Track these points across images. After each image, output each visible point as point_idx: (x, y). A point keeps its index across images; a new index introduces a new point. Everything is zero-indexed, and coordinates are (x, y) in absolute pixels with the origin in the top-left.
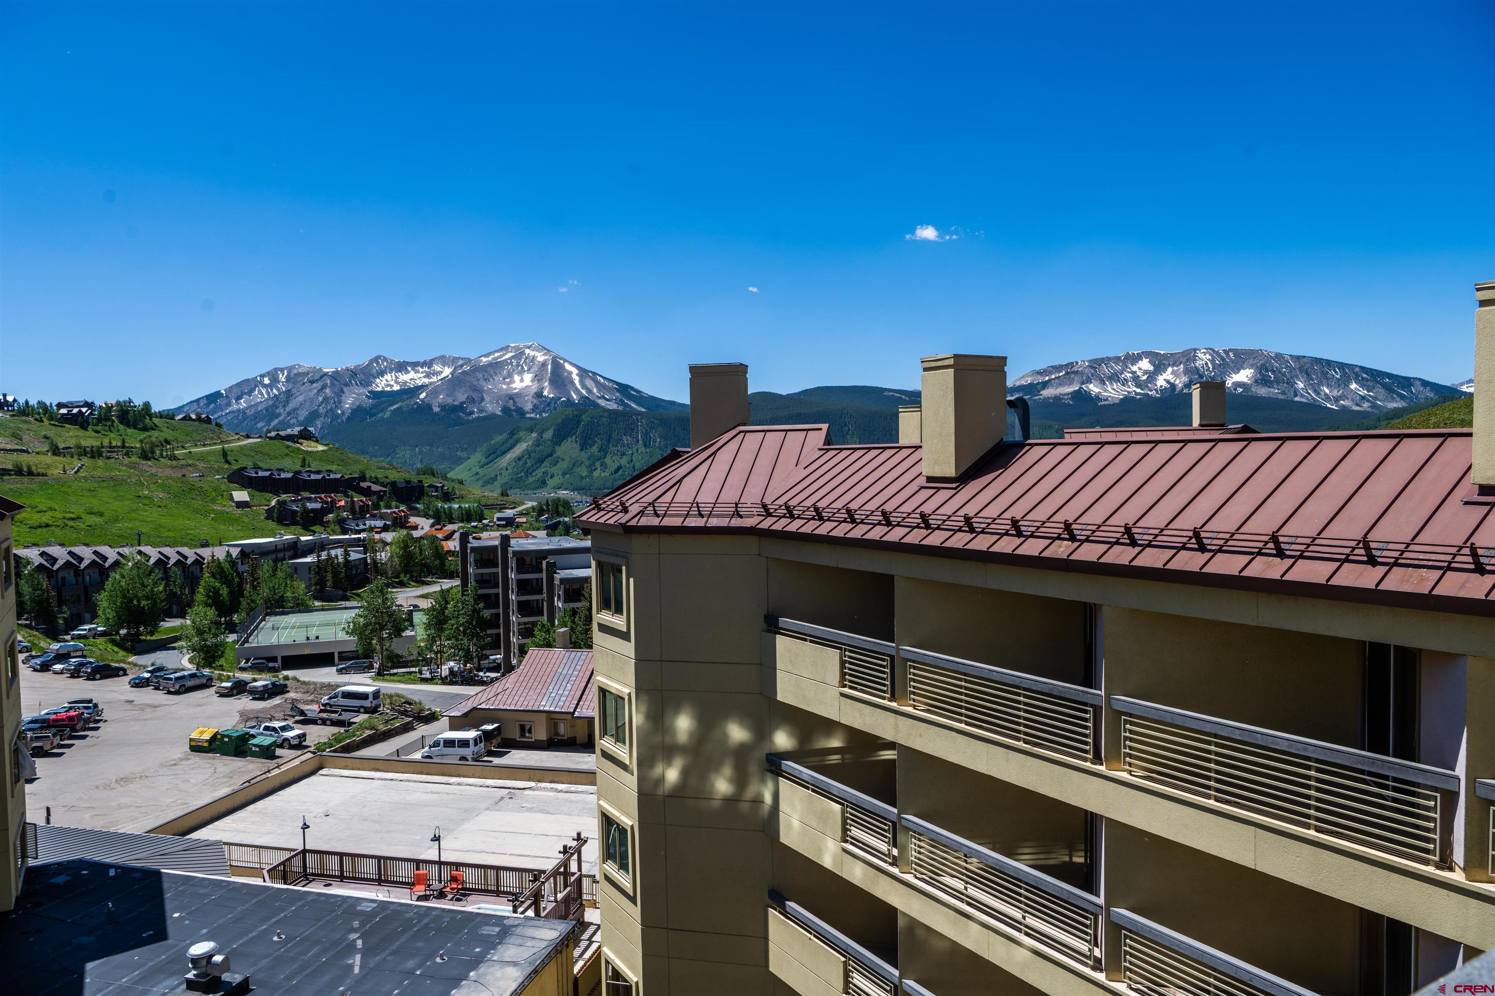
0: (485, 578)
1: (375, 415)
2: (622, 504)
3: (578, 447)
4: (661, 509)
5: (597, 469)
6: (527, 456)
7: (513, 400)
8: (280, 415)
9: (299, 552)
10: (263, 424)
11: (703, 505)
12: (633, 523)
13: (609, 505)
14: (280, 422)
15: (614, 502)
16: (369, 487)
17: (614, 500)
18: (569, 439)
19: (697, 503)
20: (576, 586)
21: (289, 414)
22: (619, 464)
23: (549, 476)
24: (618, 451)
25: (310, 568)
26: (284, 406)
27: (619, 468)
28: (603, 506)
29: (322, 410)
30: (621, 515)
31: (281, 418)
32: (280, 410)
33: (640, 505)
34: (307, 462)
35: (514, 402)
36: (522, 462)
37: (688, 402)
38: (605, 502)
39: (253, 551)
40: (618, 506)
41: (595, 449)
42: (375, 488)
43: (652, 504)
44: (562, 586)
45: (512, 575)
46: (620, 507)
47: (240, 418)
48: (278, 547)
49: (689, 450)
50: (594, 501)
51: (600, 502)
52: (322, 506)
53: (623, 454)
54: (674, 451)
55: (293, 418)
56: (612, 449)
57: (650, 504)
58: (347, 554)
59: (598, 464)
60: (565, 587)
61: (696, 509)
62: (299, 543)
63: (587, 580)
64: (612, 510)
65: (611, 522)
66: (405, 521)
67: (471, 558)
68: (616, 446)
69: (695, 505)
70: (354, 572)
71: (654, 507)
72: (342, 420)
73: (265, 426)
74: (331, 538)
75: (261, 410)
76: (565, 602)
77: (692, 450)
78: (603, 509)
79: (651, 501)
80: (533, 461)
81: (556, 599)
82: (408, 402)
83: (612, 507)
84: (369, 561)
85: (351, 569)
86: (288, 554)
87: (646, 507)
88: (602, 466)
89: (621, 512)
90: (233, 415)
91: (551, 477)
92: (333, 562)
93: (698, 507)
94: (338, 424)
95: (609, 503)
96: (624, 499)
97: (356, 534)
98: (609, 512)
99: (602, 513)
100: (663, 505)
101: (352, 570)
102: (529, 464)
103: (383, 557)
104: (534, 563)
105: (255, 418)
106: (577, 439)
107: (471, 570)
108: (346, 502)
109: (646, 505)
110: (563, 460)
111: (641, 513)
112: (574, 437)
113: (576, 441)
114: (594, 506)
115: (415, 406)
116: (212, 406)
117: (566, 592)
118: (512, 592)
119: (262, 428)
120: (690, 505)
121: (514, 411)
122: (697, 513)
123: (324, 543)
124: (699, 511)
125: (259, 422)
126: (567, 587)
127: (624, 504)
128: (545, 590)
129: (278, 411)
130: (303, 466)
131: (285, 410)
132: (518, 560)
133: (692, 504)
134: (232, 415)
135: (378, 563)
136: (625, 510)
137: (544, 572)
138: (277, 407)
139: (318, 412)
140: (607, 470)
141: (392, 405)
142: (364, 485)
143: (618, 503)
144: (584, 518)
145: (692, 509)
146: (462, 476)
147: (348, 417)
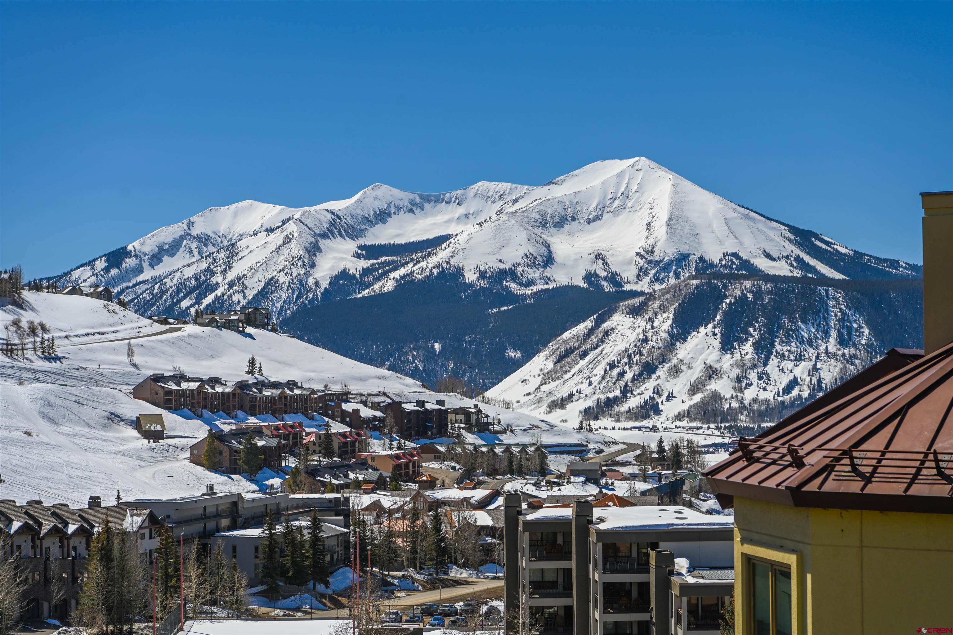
0: (549, 577)
1: (368, 287)
2: (792, 452)
3: (717, 343)
4: (865, 462)
5: (751, 384)
6: (626, 360)
7: (603, 259)
8: (216, 286)
9: (240, 520)
10: (191, 302)
11: (947, 457)
12: (813, 487)
13: (768, 453)
14: (217, 299)
15: (776, 448)
16: (356, 411)
17: (777, 444)
18: (702, 329)
19: (935, 453)
20: (710, 600)
21: (231, 285)
22: (791, 377)
23: (664, 397)
24: (790, 351)
25: (257, 549)
26: (225, 272)
27: (794, 383)
28: (758, 454)
29: (283, 279)
30: (790, 471)
31: (218, 292)
32: (218, 278)
33: (825, 453)
34: (257, 365)
35: (606, 264)
36: (615, 371)
37: (921, 264)
38: (761, 447)
39: (168, 516)
40: (784, 455)
41: (748, 347)
42: (366, 413)
43: (847, 453)
44: (685, 599)
45: (596, 575)
46: (789, 458)
47: (155, 292)
48: (208, 510)
49: (921, 352)
50: (740, 445)
51: (752, 447)
52: (279, 442)
53: (800, 358)
54: (893, 353)
55: (238, 292)
56: (778, 347)
57: (844, 452)
58: (316, 527)
59: (753, 376)
60: (689, 602)
61: (933, 464)
62: (240, 505)
63: (729, 589)
64: (774, 462)
65: (771, 484)
66: (414, 472)
67: (524, 539)
68: (788, 343)
69: (931, 457)
70: (328, 558)
71: (852, 458)
72: (315, 295)
73: (193, 305)
74: (291, 496)
75: (189, 279)
76: (689, 629)
77: (927, 353)
78: (758, 460)
79: (846, 448)
80: (637, 369)
81: (673, 621)
82: (424, 264)
83: (775, 456)
84: (352, 540)
85: (322, 553)
86: (225, 522)
87: (837, 459)
88: (760, 378)
89: (790, 465)
90: (146, 287)
91: (669, 398)
92: (294, 539)
93: (937, 461)
94: (309, 301)
95: (768, 449)
96: (796, 442)
97: (332, 492)
98: (768, 465)
99: (756, 466)
100: (869, 455)
101: (324, 556)
102: (629, 376)
103: (377, 534)
104: (634, 554)
105: (179, 291)
106: (717, 330)
107: (523, 563)
108: (318, 436)
109: (836, 454)
110: (690, 367)
111: (828, 469)
112: (710, 326)
113: (715, 334)
114: (740, 453)
115: (435, 271)
116: (114, 272)
117: (692, 611)
118: (596, 606)
119: (188, 308)
120: (921, 456)
121: (604, 279)
122: (934, 471)
123: (282, 506)
124: (938, 468)
125: (184, 297)
126: (694, 601)
127: (796, 451)
128: (653, 604)
129: (214, 280)
130: (251, 372)
131: (224, 279)
132: (606, 548)
133: (926, 455)
134: (144, 287)
135: (368, 544)
136: (798, 463)
137: (653, 571)
138: (213, 274)
139: (277, 281)
140: (769, 388)
141: (396, 269)
142: (347, 407)
143: (784, 450)
144: (722, 476)
145: (927, 464)
146: (509, 397)
147: (326, 289)
